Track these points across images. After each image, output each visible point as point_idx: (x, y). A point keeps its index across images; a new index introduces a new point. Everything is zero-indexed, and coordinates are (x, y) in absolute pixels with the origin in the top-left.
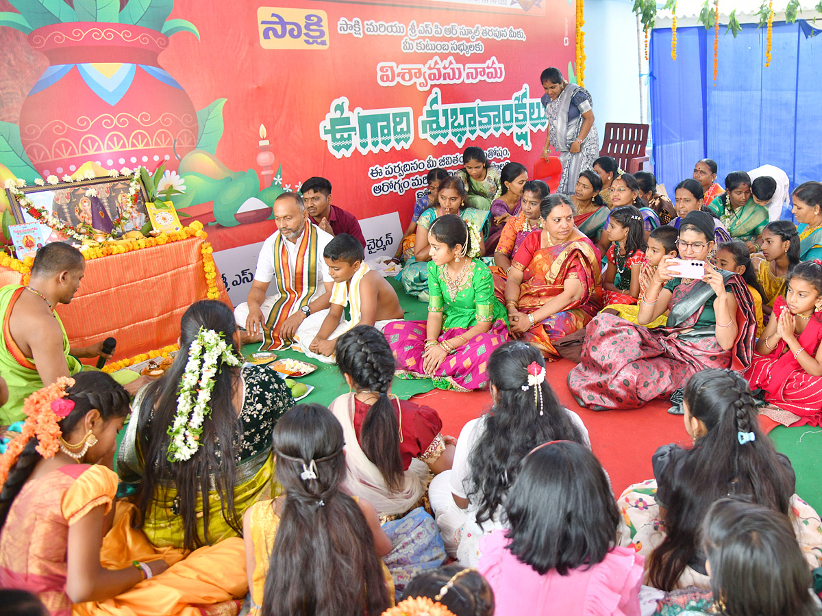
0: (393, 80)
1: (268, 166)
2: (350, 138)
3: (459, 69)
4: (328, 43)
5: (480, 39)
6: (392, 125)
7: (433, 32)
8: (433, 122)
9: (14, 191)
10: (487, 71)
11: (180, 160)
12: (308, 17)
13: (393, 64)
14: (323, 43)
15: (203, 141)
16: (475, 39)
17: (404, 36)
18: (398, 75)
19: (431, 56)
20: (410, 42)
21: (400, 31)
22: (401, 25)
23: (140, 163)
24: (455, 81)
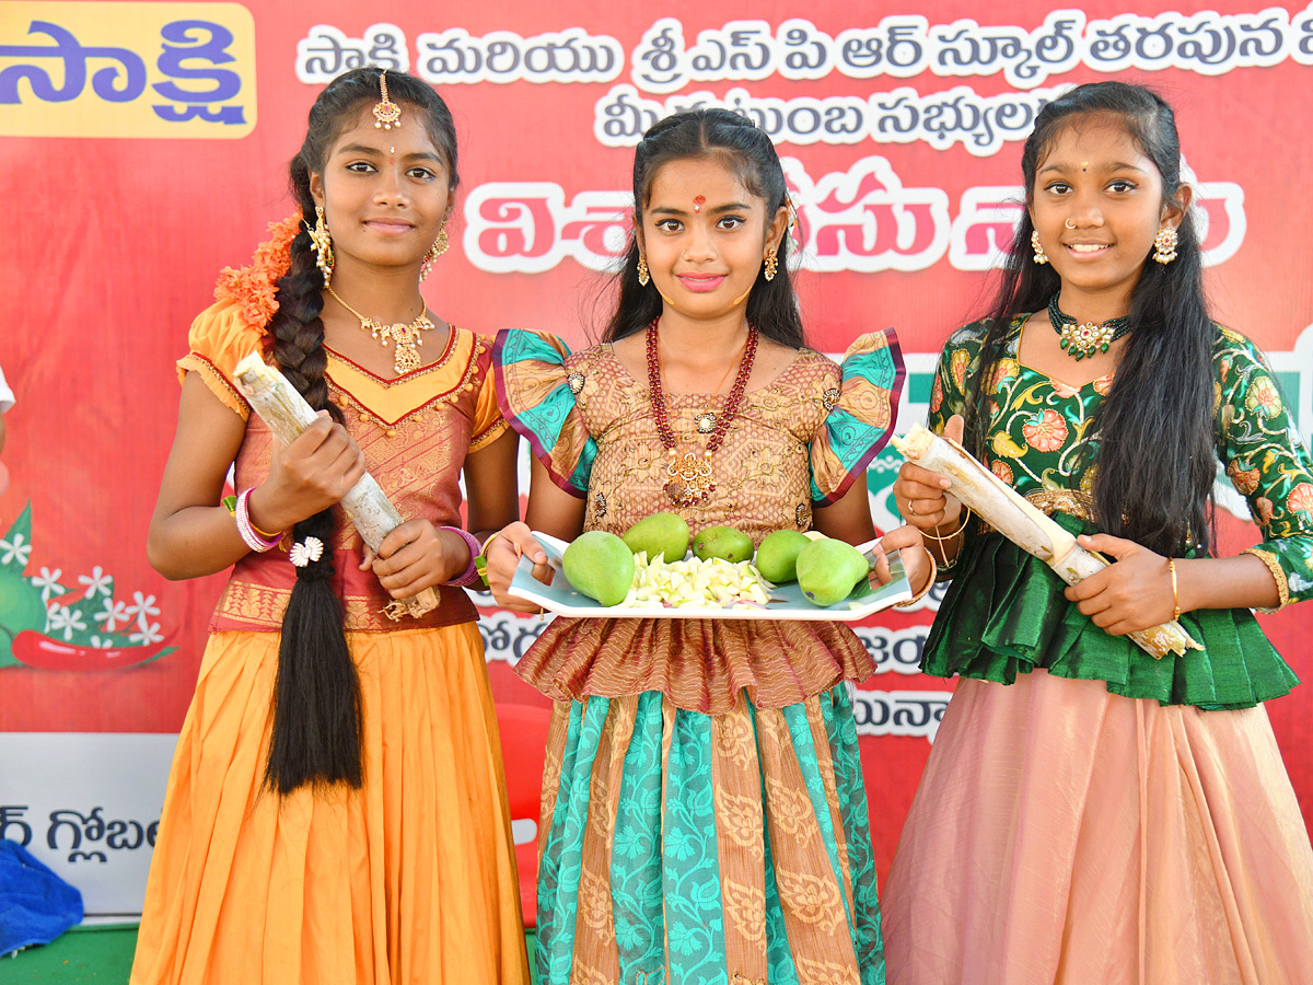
3: (922, 213)
4: (251, 115)
5: (1077, 74)
7: (777, 62)
12: (174, 31)
13: (552, 193)
14: (233, 116)
16: (1040, 78)
17: (609, 84)
18: (571, 231)
20: (642, 105)
21: (593, 66)
22: (597, 41)
24: (888, 260)
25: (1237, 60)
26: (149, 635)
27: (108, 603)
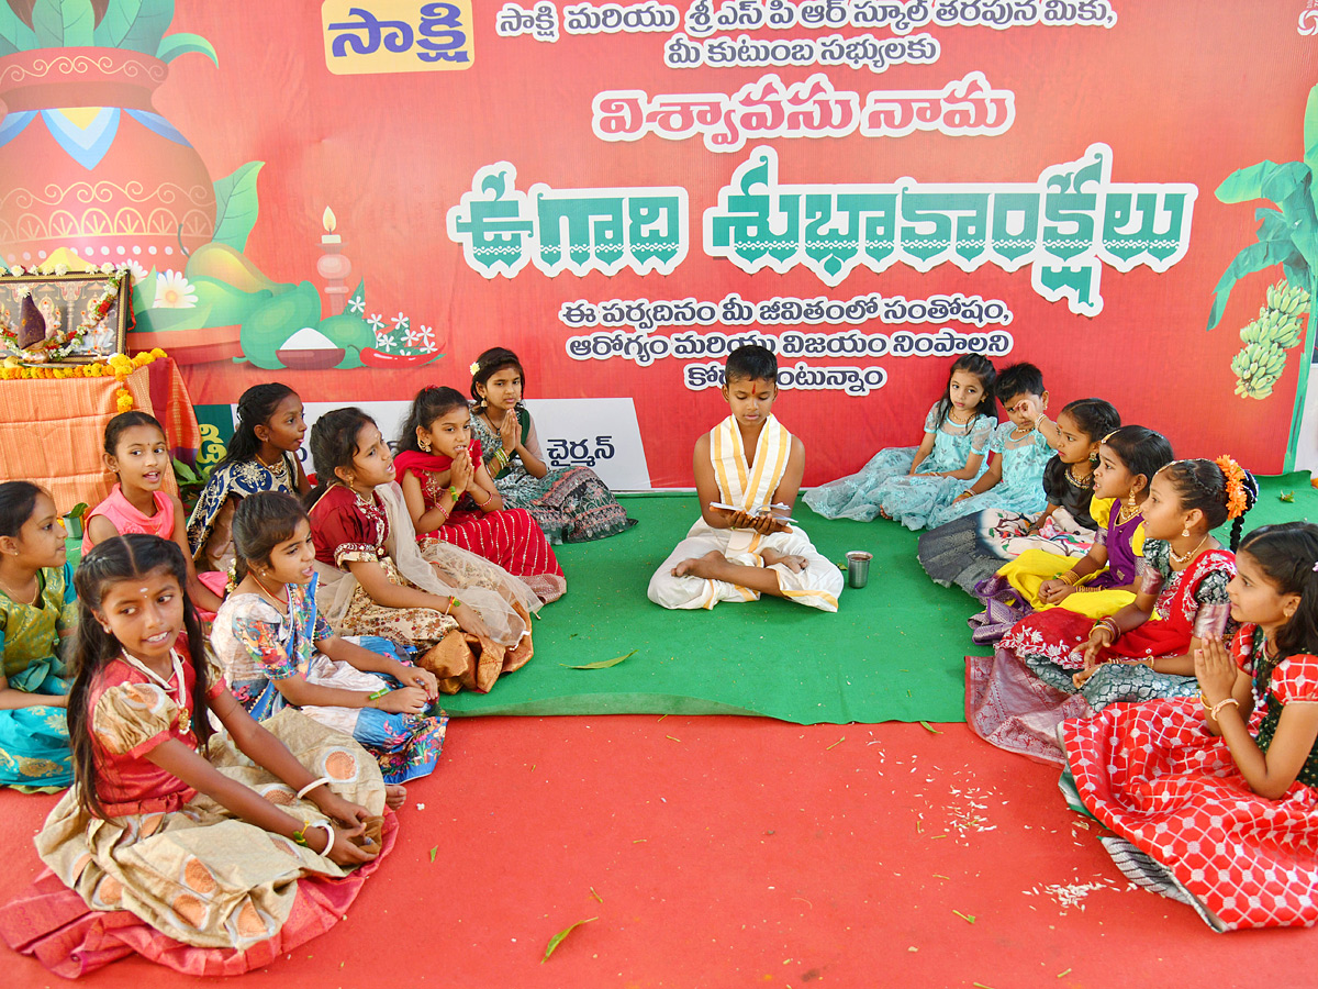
0: (636, 126)
1: (337, 280)
2: (516, 241)
3: (845, 104)
4: (471, 56)
5: (930, 28)
6: (627, 222)
7: (766, 19)
8: (750, 221)
10: (946, 107)
11: (189, 256)
12: (428, 10)
13: (640, 95)
14: (462, 57)
15: (225, 229)
16: (909, 29)
17: (672, 33)
18: (652, 117)
19: (754, 75)
20: (690, 44)
21: (663, 22)
22: (664, 8)
23: (129, 255)
24: (827, 132)
25: (1013, 22)
26: (430, 348)
27: (407, 332)
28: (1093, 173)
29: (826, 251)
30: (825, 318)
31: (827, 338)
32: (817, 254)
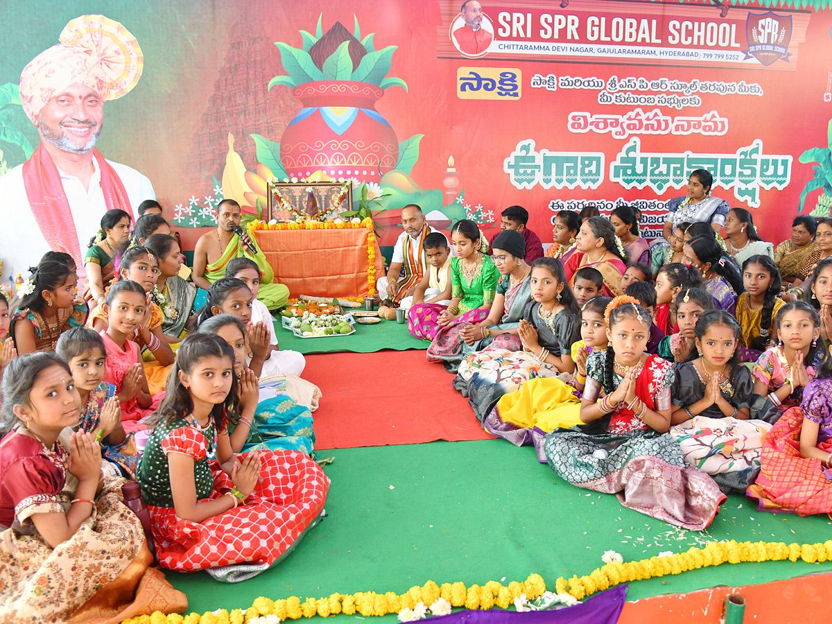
0: (585, 127)
1: (452, 188)
2: (533, 173)
3: (666, 121)
4: (520, 95)
5: (698, 93)
6: (580, 166)
7: (637, 87)
8: (628, 168)
9: (271, 184)
10: (703, 124)
11: (382, 176)
12: (503, 74)
13: (588, 114)
14: (516, 95)
15: (401, 164)
16: (690, 93)
17: (602, 90)
18: (592, 124)
19: (632, 108)
20: (608, 95)
21: (598, 86)
22: (599, 80)
23: (353, 175)
24: (659, 132)
25: (727, 92)
26: (491, 220)
27: (482, 212)
28: (755, 151)
29: (658, 181)
30: (656, 208)
31: (657, 217)
32: (654, 182)
